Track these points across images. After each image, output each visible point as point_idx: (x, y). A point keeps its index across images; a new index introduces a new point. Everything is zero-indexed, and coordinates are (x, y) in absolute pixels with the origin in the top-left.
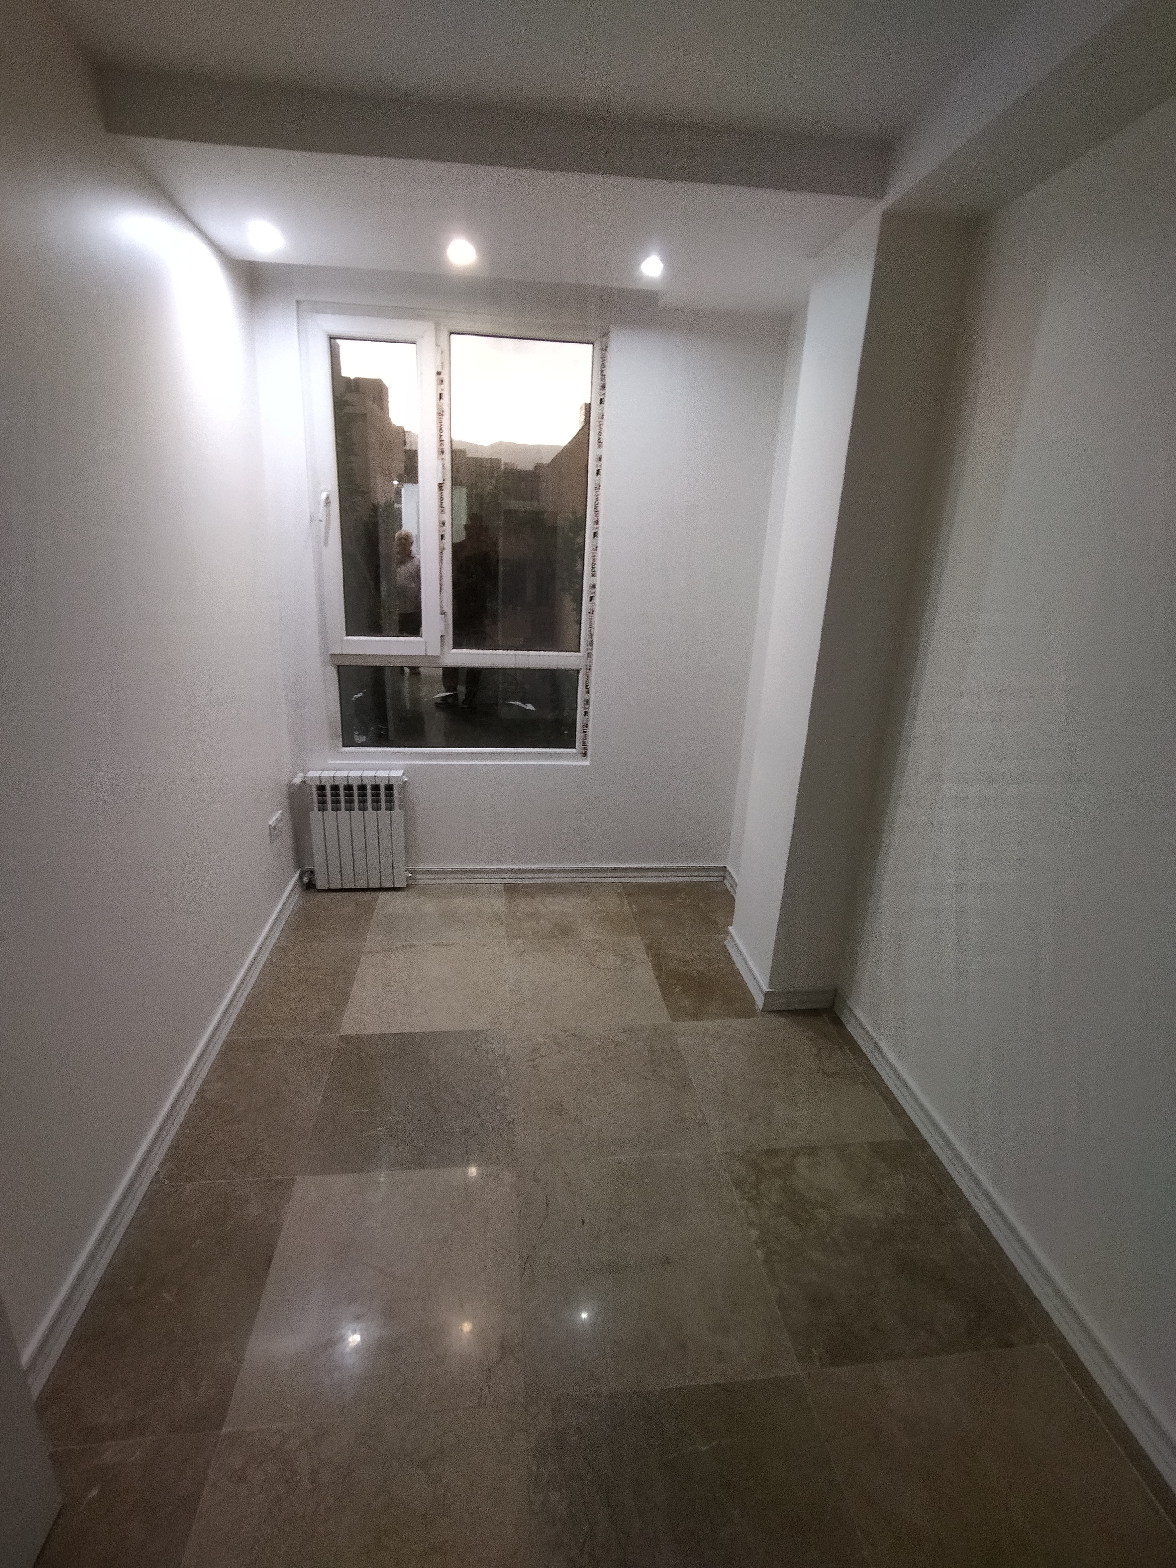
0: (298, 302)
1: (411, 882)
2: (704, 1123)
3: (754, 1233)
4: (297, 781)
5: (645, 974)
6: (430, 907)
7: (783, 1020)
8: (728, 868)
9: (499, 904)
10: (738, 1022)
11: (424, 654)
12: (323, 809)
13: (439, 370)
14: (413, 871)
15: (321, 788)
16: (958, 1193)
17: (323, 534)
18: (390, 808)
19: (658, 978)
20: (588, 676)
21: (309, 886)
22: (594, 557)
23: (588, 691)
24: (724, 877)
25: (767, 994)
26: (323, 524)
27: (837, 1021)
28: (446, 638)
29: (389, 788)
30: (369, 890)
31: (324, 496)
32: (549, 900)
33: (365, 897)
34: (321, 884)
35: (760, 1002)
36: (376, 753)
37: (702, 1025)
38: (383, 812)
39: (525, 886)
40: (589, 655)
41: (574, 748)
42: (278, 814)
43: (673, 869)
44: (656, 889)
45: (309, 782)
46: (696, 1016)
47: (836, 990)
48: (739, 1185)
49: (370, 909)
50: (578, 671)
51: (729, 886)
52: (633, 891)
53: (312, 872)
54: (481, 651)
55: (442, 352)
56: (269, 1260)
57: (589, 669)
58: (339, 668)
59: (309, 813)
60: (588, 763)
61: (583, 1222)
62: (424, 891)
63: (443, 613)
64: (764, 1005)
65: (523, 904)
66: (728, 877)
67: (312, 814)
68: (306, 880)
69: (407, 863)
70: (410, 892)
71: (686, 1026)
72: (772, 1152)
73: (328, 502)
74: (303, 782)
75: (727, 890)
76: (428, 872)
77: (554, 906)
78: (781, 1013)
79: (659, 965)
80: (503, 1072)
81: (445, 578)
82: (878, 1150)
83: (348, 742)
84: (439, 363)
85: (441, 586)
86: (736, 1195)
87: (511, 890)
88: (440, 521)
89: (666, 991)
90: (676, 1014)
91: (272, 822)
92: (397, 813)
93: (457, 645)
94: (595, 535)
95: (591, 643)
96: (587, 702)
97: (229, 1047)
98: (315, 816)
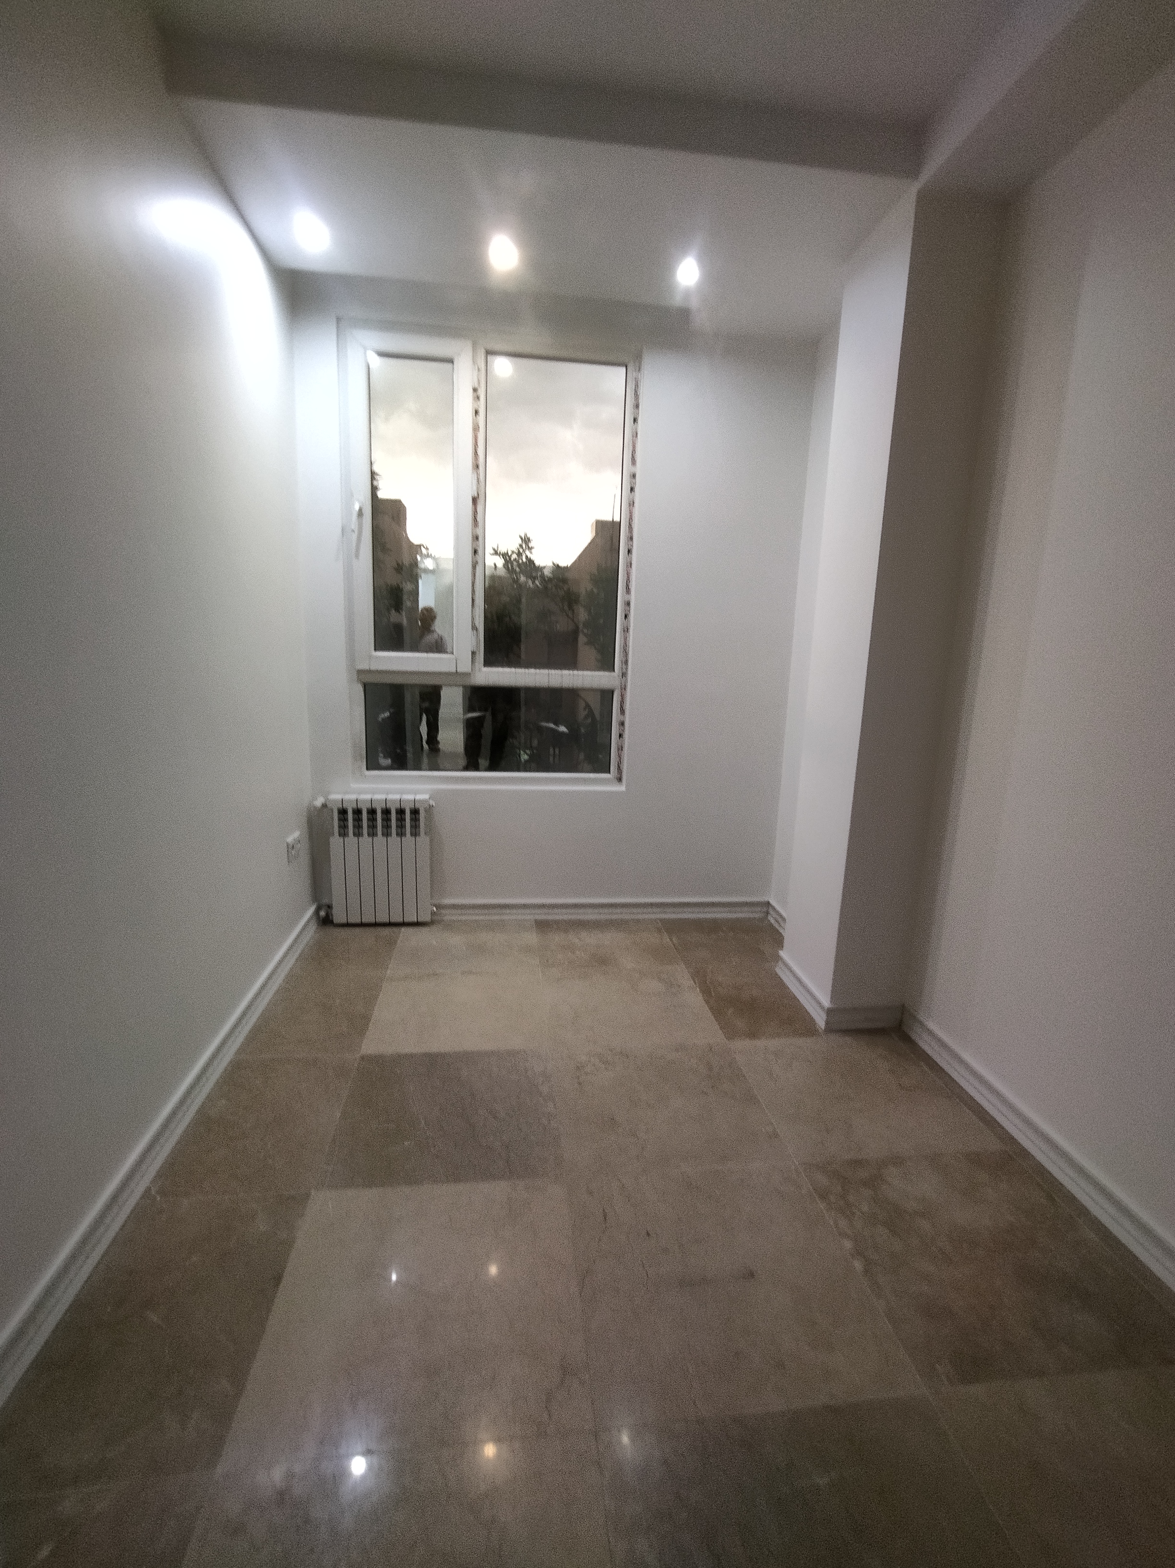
0: (338, 320)
1: (436, 918)
2: (776, 1135)
3: (848, 1244)
4: (319, 802)
5: (694, 999)
6: (456, 940)
7: (848, 1039)
8: (773, 902)
9: (532, 938)
10: (800, 1041)
11: (454, 670)
12: (343, 833)
13: (476, 386)
14: (438, 907)
15: (343, 812)
16: (1072, 1199)
17: (354, 545)
18: (415, 833)
19: (707, 1002)
20: (622, 697)
21: (325, 921)
22: (628, 575)
23: (622, 711)
24: (768, 913)
25: (829, 1012)
26: (354, 536)
27: (907, 1039)
28: (477, 655)
29: (415, 812)
30: (390, 924)
31: (357, 507)
32: (584, 934)
33: (386, 931)
34: (339, 916)
35: (821, 1021)
36: (402, 777)
37: (761, 1043)
38: (408, 838)
39: (557, 922)
40: (624, 675)
41: (609, 772)
42: (296, 834)
43: (713, 905)
44: (698, 925)
45: (329, 805)
46: (753, 1035)
47: (903, 1006)
48: (823, 1196)
49: (391, 943)
50: (612, 692)
51: (772, 921)
52: (671, 927)
53: (330, 907)
54: (513, 670)
55: (479, 370)
56: (278, 1279)
57: (624, 688)
58: (365, 686)
59: (329, 839)
60: (622, 788)
61: (648, 1234)
62: (450, 926)
63: (474, 628)
64: (827, 1023)
65: (557, 938)
66: (771, 912)
67: (332, 840)
68: (322, 913)
69: (432, 897)
70: (434, 928)
71: (742, 1045)
72: (857, 1163)
73: (360, 513)
74: (324, 806)
75: (771, 925)
76: (454, 907)
77: (590, 939)
78: (847, 1032)
79: (706, 991)
80: (545, 1089)
81: (477, 593)
82: (976, 1160)
83: (372, 764)
84: (476, 380)
85: (473, 600)
86: (822, 1206)
87: (542, 926)
88: (473, 537)
89: (718, 1013)
90: (731, 1033)
91: (290, 839)
92: (423, 840)
93: (488, 663)
94: (629, 551)
95: (626, 662)
96: (622, 724)
97: (236, 1066)
98: (336, 841)
